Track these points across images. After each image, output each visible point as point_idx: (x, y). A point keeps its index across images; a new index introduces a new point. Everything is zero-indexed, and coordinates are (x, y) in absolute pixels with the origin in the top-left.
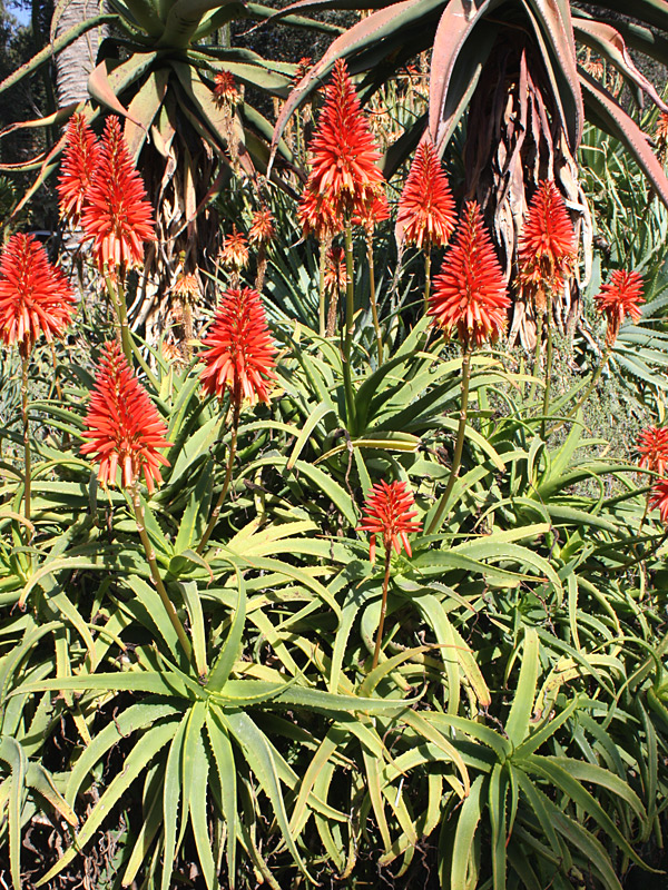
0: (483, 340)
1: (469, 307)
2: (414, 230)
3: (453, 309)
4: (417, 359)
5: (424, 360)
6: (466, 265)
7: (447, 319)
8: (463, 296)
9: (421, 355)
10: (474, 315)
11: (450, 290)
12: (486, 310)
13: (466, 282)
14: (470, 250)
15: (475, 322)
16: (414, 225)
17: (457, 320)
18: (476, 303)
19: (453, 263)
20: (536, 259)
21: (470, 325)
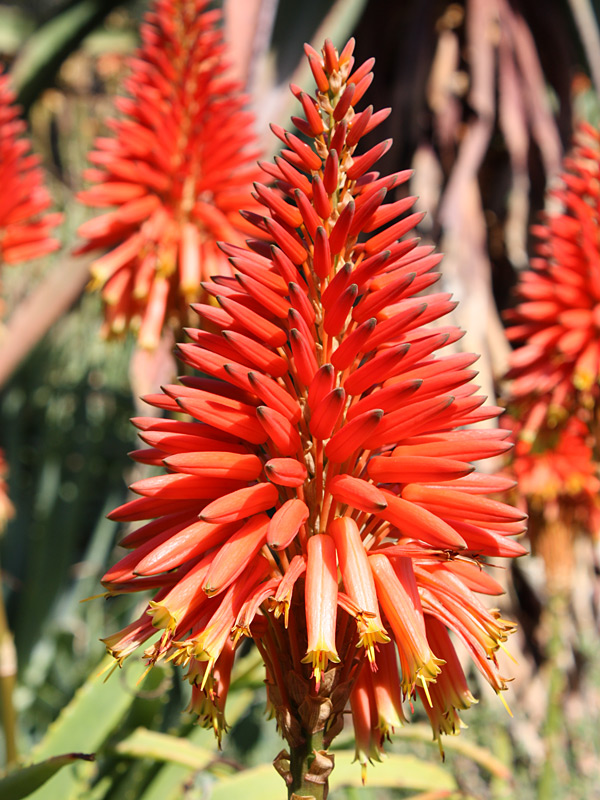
0: (389, 715)
1: (316, 547)
2: (131, 285)
3: (234, 556)
4: (131, 760)
5: (159, 766)
6: (303, 335)
7: (203, 609)
8: (286, 493)
9: (145, 743)
10: (343, 589)
11: (223, 461)
12: (401, 566)
13: (304, 428)
14: (321, 270)
15: (346, 626)
16: (132, 267)
17: (252, 610)
18: (350, 529)
19: (240, 327)
20: (575, 393)
21: (322, 637)
